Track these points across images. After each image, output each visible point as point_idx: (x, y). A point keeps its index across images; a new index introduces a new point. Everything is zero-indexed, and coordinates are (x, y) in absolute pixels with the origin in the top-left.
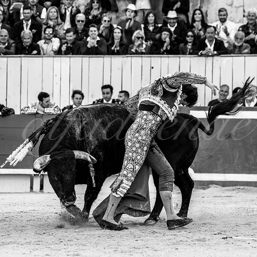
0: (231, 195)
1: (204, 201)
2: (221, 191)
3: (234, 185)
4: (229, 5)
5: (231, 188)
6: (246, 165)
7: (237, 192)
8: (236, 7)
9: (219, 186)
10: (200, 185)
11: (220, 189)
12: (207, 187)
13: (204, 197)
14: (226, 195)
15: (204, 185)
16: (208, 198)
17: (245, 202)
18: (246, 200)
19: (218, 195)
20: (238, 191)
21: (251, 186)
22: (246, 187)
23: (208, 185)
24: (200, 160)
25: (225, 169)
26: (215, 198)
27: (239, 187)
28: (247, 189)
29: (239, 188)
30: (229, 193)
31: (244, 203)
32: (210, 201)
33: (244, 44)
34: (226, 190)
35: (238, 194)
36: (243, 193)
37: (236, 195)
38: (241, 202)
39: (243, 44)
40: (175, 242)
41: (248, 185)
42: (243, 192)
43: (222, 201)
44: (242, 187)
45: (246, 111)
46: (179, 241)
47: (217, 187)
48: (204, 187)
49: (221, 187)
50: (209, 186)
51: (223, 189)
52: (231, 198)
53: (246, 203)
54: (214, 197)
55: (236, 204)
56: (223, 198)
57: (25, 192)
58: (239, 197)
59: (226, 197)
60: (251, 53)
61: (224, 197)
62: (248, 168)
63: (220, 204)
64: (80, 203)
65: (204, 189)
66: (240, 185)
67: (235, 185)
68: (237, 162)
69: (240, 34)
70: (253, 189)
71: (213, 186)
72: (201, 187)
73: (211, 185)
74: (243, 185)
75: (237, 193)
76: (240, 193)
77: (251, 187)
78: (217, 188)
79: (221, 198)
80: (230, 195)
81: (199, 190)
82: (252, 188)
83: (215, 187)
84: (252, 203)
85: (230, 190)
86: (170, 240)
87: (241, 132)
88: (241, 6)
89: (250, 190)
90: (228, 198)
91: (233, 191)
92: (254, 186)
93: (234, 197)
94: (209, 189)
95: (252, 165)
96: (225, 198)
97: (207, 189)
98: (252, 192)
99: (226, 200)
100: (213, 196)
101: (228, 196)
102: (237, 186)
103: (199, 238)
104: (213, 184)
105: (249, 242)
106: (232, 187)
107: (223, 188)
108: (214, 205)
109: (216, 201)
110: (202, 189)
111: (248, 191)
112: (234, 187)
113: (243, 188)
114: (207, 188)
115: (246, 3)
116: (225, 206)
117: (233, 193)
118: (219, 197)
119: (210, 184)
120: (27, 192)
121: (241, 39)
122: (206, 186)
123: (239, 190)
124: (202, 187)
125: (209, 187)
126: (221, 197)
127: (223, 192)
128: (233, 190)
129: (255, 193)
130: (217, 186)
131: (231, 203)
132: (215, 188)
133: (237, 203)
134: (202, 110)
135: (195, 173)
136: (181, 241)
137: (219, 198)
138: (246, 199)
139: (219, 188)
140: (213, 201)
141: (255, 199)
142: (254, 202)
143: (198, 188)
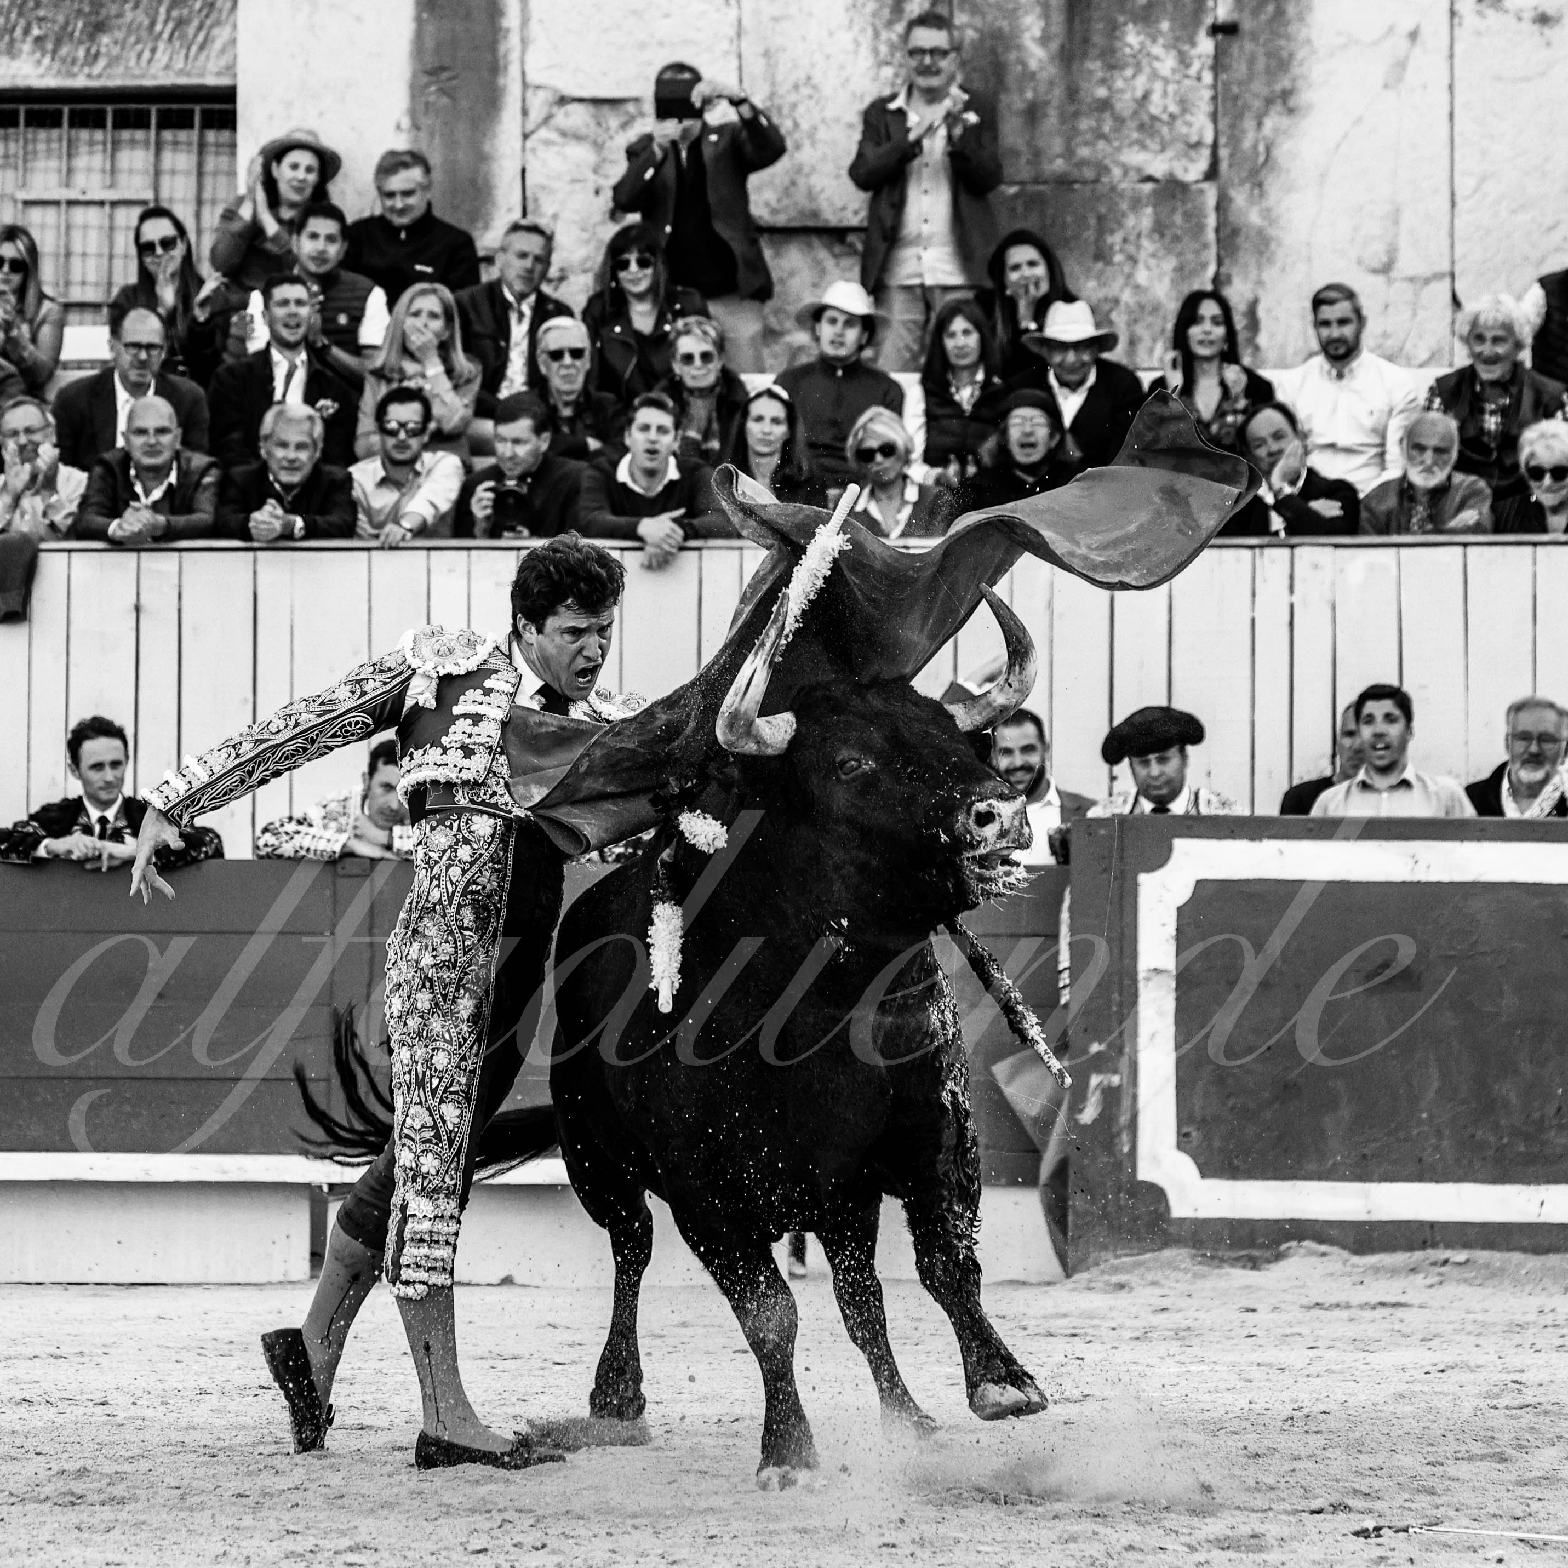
0: (1402, 1299)
1: (1253, 1332)
2: (1349, 1275)
3: (1418, 1243)
4: (1375, 271)
5: (1400, 1258)
6: (1479, 1133)
7: (1430, 1281)
8: (1411, 280)
9: (1335, 1250)
10: (1231, 1247)
11: (1339, 1266)
12: (1268, 1254)
13: (1254, 1310)
14: (1374, 1300)
15: (1253, 1245)
16: (1275, 1315)
17: (1478, 1335)
18: (1485, 1324)
19: (1333, 1300)
20: (1440, 1274)
21: (1509, 1249)
22: (1482, 1256)
23: (1279, 1244)
24: (1233, 1108)
25: (1364, 1156)
26: (1316, 1312)
27: (1441, 1254)
28: (1487, 1266)
29: (1446, 1262)
30: (1388, 1290)
31: (1472, 1339)
32: (1288, 1331)
33: (1458, 478)
34: (1376, 1270)
35: (1440, 1292)
36: (1464, 1289)
37: (1425, 1296)
38: (1457, 1338)
39: (1449, 478)
40: (1096, 1555)
41: (1489, 1245)
42: (1465, 1281)
43: (1352, 1331)
44: (1460, 1256)
45: (1479, 840)
46: (1118, 1548)
47: (1324, 1254)
48: (1256, 1253)
49: (1345, 1254)
50: (1284, 1246)
51: (1354, 1266)
52: (1400, 1313)
53: (1480, 1341)
54: (1309, 1308)
55: (1430, 1344)
56: (1360, 1312)
57: (281, 1278)
58: (1443, 1308)
59: (1374, 1308)
60: (1498, 528)
61: (1364, 1306)
62: (1491, 1153)
63: (1338, 1344)
64: (578, 1338)
65: (1254, 1264)
66: (1448, 1246)
67: (1424, 1245)
68: (1431, 1117)
69: (1433, 423)
70: (1520, 1265)
71: (1302, 1251)
72: (1233, 1255)
73: (1294, 1244)
74: (1466, 1246)
75: (1431, 1286)
76: (1451, 1289)
77: (1507, 1255)
78: (1323, 1259)
79: (1344, 1314)
80: (1393, 1300)
81: (1227, 1269)
82: (1517, 1257)
83: (1311, 1253)
84: (1517, 1339)
85: (1394, 1272)
86: (1071, 1546)
87: (1452, 953)
88: (1438, 276)
89: (1502, 1270)
90: (1386, 1312)
91: (1411, 1277)
92: (1524, 1250)
93: (1415, 1310)
94: (1283, 1264)
95: (1515, 1132)
96: (1369, 1314)
97: (1272, 1266)
98: (1517, 1282)
99: (1374, 1325)
100: (1305, 1301)
101: (1383, 1304)
102: (1434, 1246)
103: (1229, 1532)
104: (1301, 1238)
105: (1498, 1553)
106: (1407, 1255)
107: (1356, 1259)
108: (1311, 1353)
109: (1321, 1333)
110: (1244, 1267)
111: (1493, 1275)
112: (1418, 1255)
113: (1467, 1261)
114: (1269, 1262)
115: (1464, 257)
116: (1370, 1357)
117: (1414, 1288)
118: (1338, 1306)
119: (1288, 1239)
120: (291, 1282)
121: (1438, 450)
122: (1262, 1246)
123: (1444, 1269)
124: (1243, 1253)
125: (1279, 1257)
126: (1348, 1306)
127: (1357, 1279)
128: (1414, 1270)
129: (1528, 1289)
130: (1323, 1248)
131: (1402, 1341)
132: (1314, 1260)
133: (1436, 1341)
134: (1241, 837)
135: (1204, 1176)
136: (1130, 1548)
137: (1337, 1313)
138: (1480, 1317)
139: (1334, 1258)
140: (1305, 1331)
141: (1531, 1317)
142: (1528, 1337)
143: (1222, 1260)
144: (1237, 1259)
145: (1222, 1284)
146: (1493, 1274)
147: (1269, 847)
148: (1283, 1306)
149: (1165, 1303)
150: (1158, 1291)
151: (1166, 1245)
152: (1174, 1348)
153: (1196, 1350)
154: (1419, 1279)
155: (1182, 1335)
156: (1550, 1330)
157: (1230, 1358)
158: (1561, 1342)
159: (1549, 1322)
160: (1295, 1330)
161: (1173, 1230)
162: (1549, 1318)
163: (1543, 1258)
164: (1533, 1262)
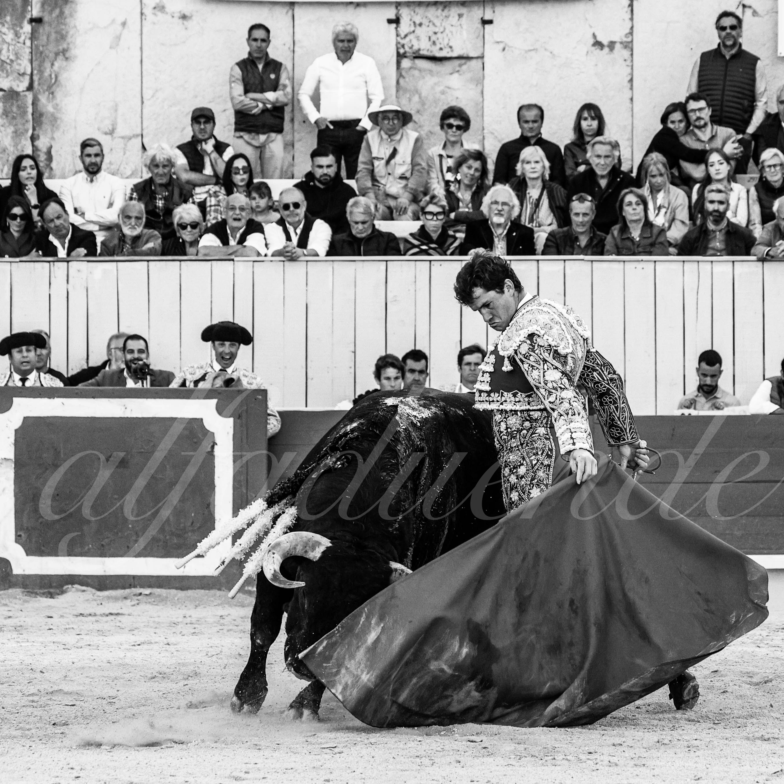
0: (120, 611)
1: (51, 627)
2: (95, 600)
3: (128, 585)
4: (107, 134)
5: (119, 592)
7: (133, 603)
8: (123, 138)
9: (89, 589)
10: (41, 588)
11: (91, 596)
12: (58, 591)
13: (51, 617)
14: (107, 612)
15: (51, 587)
16: (61, 620)
17: (156, 628)
18: (158, 623)
19: (88, 612)
20: (138, 600)
21: (169, 588)
22: (157, 591)
23: (63, 587)
24: (41, 523)
25: (103, 545)
26: (81, 618)
27: (138, 590)
28: (159, 596)
29: (140, 594)
30: (113, 607)
31: (153, 630)
32: (68, 627)
33: (146, 231)
34: (109, 598)
35: (139, 607)
36: (148, 607)
37: (131, 610)
38: (145, 629)
39: (142, 231)
41: (160, 586)
42: (150, 603)
43: (97, 626)
44: (147, 591)
45: (155, 398)
47: (84, 591)
48: (52, 590)
49: (94, 591)
50: (65, 587)
51: (99, 596)
52: (119, 618)
53: (157, 631)
54: (77, 616)
55: (134, 632)
56: (100, 618)
58: (139, 615)
59: (107, 616)
60: (163, 254)
61: (101, 615)
62: (161, 543)
63: (91, 633)
65: (52, 596)
66: (142, 587)
67: (130, 586)
68: (133, 527)
69: (134, 207)
70: (175, 595)
71: (74, 589)
72: (42, 591)
73: (70, 586)
74: (150, 586)
75: (134, 605)
76: (143, 607)
77: (168, 591)
78: (83, 593)
79: (94, 619)
80: (116, 612)
81: (39, 598)
82: (173, 591)
83: (78, 590)
84: (174, 630)
85: (116, 599)
87: (143, 450)
88: (135, 136)
89: (167, 597)
90: (112, 617)
91: (125, 601)
92: (177, 588)
93: (126, 616)
94: (65, 595)
95: (172, 534)
96: (105, 619)
97: (59, 597)
98: (174, 604)
99: (107, 624)
100: (75, 613)
101: (111, 614)
102: (135, 587)
104: (73, 584)
106: (123, 591)
107: (99, 593)
108: (78, 637)
109: (83, 627)
110: (46, 597)
112: (128, 591)
113: (151, 594)
114: (59, 594)
115: (147, 127)
116: (105, 639)
117: (126, 607)
118: (90, 615)
119: (67, 584)
121: (137, 218)
122: (56, 587)
123: (139, 597)
124: (46, 590)
125: (63, 592)
126: (95, 615)
127: (99, 602)
128: (125, 598)
129: (178, 606)
130: (84, 588)
131: (120, 631)
132: (80, 593)
133: (136, 631)
134: (45, 397)
135: (27, 555)
137: (90, 618)
138: (157, 620)
139: (89, 592)
140: (75, 627)
141: (180, 620)
142: (179, 628)
143: (36, 594)
144: (44, 594)
145: (36, 605)
146: (163, 600)
147: (57, 401)
148: (65, 615)
149: (10, 614)
150: (7, 608)
151: (10, 587)
152: (15, 635)
153: (25, 636)
154: (128, 602)
155: (17, 629)
156: (189, 625)
157: (41, 639)
158: (194, 631)
159: (189, 622)
160: (71, 626)
161: (13, 580)
162: (188, 620)
163: (185, 592)
164: (181, 594)
